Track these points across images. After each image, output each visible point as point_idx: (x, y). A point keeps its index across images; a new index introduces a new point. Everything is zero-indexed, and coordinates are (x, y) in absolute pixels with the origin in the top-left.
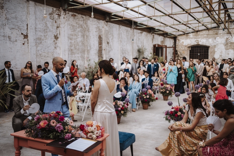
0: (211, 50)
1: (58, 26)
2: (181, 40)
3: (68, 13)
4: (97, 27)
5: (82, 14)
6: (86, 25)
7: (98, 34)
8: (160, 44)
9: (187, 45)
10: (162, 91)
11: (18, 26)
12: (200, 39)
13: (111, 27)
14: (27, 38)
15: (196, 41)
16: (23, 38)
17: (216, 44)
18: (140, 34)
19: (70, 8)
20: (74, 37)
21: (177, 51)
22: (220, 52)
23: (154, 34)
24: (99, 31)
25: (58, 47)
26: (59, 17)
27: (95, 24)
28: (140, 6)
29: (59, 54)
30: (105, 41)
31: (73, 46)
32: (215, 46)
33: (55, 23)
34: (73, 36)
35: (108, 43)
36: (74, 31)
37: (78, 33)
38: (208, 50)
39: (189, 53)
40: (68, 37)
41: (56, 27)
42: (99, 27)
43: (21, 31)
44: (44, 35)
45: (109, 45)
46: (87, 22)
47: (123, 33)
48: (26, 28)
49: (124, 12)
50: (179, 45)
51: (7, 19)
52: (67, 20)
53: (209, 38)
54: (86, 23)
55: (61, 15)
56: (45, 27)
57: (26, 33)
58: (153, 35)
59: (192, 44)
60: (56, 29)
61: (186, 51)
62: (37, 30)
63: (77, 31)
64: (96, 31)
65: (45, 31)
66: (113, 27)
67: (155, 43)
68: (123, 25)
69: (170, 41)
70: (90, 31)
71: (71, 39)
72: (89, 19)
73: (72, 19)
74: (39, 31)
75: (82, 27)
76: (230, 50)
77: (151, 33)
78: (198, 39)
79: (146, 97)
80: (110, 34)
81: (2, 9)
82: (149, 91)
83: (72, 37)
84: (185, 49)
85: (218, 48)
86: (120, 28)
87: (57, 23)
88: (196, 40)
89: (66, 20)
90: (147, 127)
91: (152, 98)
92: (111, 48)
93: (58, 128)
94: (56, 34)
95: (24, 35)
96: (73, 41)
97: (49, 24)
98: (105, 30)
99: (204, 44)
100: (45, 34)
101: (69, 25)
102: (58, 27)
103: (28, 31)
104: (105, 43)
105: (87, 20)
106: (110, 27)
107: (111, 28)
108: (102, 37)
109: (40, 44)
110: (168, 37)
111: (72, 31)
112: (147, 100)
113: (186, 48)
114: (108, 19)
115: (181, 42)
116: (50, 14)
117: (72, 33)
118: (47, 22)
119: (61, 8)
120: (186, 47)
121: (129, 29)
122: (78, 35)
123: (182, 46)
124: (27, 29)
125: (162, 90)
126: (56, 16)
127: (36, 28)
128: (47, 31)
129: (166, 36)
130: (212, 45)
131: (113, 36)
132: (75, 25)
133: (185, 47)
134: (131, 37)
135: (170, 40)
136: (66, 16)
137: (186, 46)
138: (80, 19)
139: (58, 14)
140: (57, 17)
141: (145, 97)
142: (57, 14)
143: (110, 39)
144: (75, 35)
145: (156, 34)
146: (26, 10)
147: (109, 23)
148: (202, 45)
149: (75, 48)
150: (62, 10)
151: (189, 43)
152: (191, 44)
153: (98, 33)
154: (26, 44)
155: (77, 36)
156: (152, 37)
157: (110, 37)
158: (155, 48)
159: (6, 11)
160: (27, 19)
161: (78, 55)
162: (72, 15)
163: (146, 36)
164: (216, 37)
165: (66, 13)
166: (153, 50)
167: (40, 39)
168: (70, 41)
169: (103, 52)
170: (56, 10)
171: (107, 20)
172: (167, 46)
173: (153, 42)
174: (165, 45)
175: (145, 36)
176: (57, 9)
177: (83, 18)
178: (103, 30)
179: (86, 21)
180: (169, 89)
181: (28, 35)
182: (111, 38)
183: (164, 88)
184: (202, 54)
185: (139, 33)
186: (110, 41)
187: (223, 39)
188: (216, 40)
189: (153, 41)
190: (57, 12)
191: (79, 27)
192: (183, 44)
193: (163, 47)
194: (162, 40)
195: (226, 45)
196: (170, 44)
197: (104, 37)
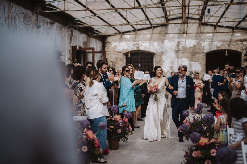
0: (157, 59)
2: (112, 42)
8: (82, 46)
12: (142, 42)
15: (135, 45)
17: (164, 50)
18: (49, 25)
21: (107, 59)
22: (170, 61)
23: (73, 29)
32: (162, 53)
38: (153, 59)
39: (125, 63)
47: (17, 17)
50: (110, 50)
53: (154, 41)
58: (70, 30)
59: (129, 49)
61: (121, 60)
67: (74, 44)
69: (97, 43)
76: (183, 59)
77: (68, 26)
78: (138, 42)
84: (120, 56)
85: (167, 57)
88: (135, 43)
99: (147, 50)
110: (94, 37)
115: (113, 46)
121: (30, 13)
123: (114, 52)
129: (90, 33)
130: (159, 51)
133: (119, 53)
135: (96, 41)
137: (120, 52)
145: (76, 28)
148: (144, 51)
151: (126, 48)
152: (127, 49)
156: (70, 33)
158: (75, 52)
163: (60, 29)
164: (164, 40)
166: (71, 54)
172: (95, 51)
173: (71, 42)
174: (90, 47)
175: (58, 29)
184: (145, 66)
185: (48, 24)
187: (174, 43)
188: (164, 43)
189: (71, 40)
192: (116, 49)
193: (87, 51)
194: (85, 40)
195: (177, 52)
196: (97, 47)
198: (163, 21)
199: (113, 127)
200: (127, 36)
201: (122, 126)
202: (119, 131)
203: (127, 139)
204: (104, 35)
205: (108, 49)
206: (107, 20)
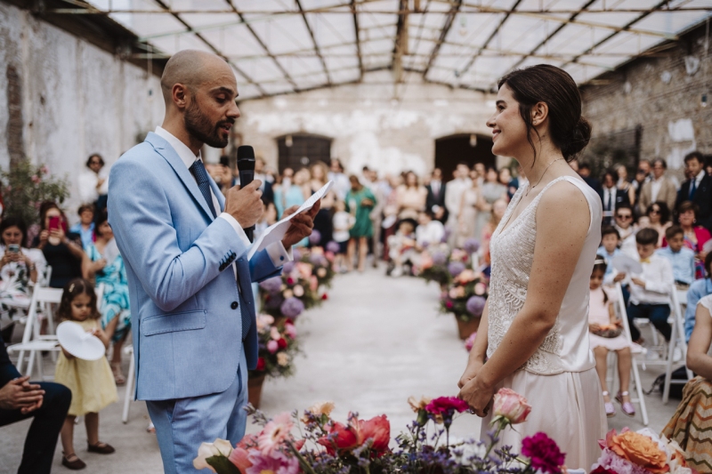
2: (250, 114)
7: (5, 60)
9: (269, 131)
12: (309, 113)
13: (49, 39)
15: (294, 120)
17: (352, 132)
18: (141, 82)
24: (6, 47)
30: (31, 91)
32: (350, 138)
35: (43, 100)
42: (9, 31)
45: (47, 107)
47: (90, 69)
50: (245, 131)
53: (335, 113)
61: (268, 150)
66: (56, 41)
78: (301, 115)
80: (48, 68)
85: (361, 144)
92: (51, 119)
98: (31, 49)
104: (31, 98)
106: (45, 38)
107: (50, 44)
108: (19, 72)
113: (268, 143)
114: (42, 4)
115: (251, 121)
120: (267, 139)
121: (108, 58)
123: (254, 135)
130: (343, 133)
131: (57, 75)
133: (264, 138)
137: (267, 135)
143: (50, 86)
147: (44, 25)
148: (313, 134)
152: (281, 129)
153: (6, 56)
157: (49, 79)
164: (352, 110)
169: (27, 134)
171: (36, 10)
178: (24, 46)
182: (53, 82)
186: (50, 94)
187: (373, 119)
188: (353, 118)
192: (258, 128)
195: (380, 134)
197: (26, 75)
198: (355, 74)
200: (280, 102)
205: (241, 128)
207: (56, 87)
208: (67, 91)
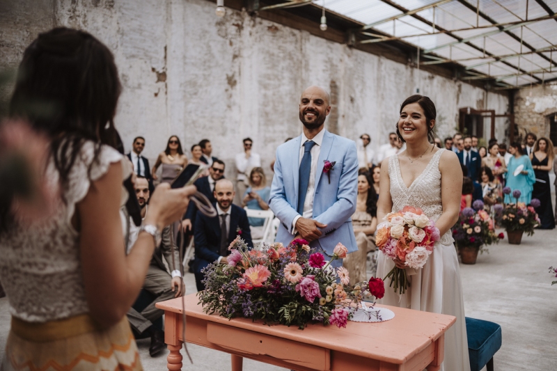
1: (237, 53)
2: (527, 98)
3: (261, 23)
4: (327, 59)
5: (292, 27)
6: (301, 53)
7: (329, 77)
8: (475, 107)
9: (543, 110)
10: (506, 219)
11: (144, 49)
13: (359, 60)
14: (164, 81)
16: (156, 79)
18: (428, 81)
19: (265, 8)
20: (272, 82)
21: (516, 125)
23: (461, 83)
24: (330, 69)
25: (234, 104)
26: (240, 32)
27: (321, 53)
28: (437, 4)
29: (236, 122)
30: (344, 95)
31: (271, 104)
33: (229, 47)
34: (269, 79)
35: (352, 100)
36: (274, 66)
37: (282, 72)
39: (549, 130)
40: (260, 83)
41: (231, 57)
42: (333, 59)
43: (151, 62)
44: (204, 75)
45: (355, 104)
46: (303, 47)
47: (387, 76)
48: (163, 55)
49: (396, 21)
50: (522, 111)
51: (121, 32)
52: (258, 39)
54: (301, 49)
55: (244, 25)
56: (206, 54)
57: (163, 68)
58: (458, 83)
60: (233, 61)
61: (541, 125)
62: (187, 61)
63: (280, 68)
64: (325, 68)
65: (207, 64)
66: (364, 61)
67: (462, 105)
68: (388, 58)
69: (499, 100)
70: (311, 68)
71: (265, 87)
72: (309, 40)
73: (268, 37)
74: (193, 64)
75: (291, 59)
77: (455, 79)
79: (474, 231)
80: (357, 79)
81: (109, 9)
82: (480, 216)
83: (267, 82)
84: (540, 120)
86: (380, 63)
87: (234, 46)
89: (256, 39)
90: (495, 310)
91: (490, 234)
92: (358, 112)
93: (306, 288)
94: (230, 74)
95: (158, 73)
96: (270, 93)
97: (216, 49)
98: (346, 68)
100: (206, 73)
101: (263, 52)
102: (235, 57)
103: (168, 62)
104: (344, 99)
105: (303, 41)
106: (356, 60)
107: (359, 63)
108: (338, 84)
109: (194, 96)
110: (495, 92)
111: (268, 68)
112: (476, 238)
113: (542, 120)
114: (353, 39)
115: (527, 104)
116: (220, 24)
117: (269, 72)
118: (212, 44)
119: (244, 9)
120: (542, 117)
121: (402, 67)
122: (283, 78)
123: (530, 114)
124: (165, 57)
125: (505, 217)
126: (233, 30)
127: (185, 57)
128: (212, 65)
129: (489, 87)
131: (363, 82)
132: (276, 51)
133: (539, 116)
134: (406, 88)
135: (499, 97)
136: (255, 29)
137: (541, 114)
138: (288, 39)
139: (237, 25)
140: (234, 32)
141: (469, 231)
142: (234, 25)
143: (358, 90)
144: (276, 77)
145: (466, 82)
146: (164, 13)
147: (356, 51)
149: (276, 110)
150: (246, 14)
151: (551, 106)
152: (554, 108)
153: (331, 74)
154: (162, 94)
155: (279, 80)
156: (457, 88)
157: (357, 85)
158: (464, 117)
159: (119, 14)
160: (166, 34)
161: (282, 128)
162: (270, 28)
163: (443, 85)
165: (254, 21)
166: (458, 121)
167: (193, 84)
168: (263, 91)
169: (340, 122)
170: (232, 14)
171: (350, 43)
172: (497, 113)
173: (458, 102)
174: (488, 108)
175: (440, 86)
176: (236, 11)
177: (294, 35)
178: (341, 67)
179: (301, 42)
180: (525, 214)
181: (168, 73)
182: (360, 87)
183: (512, 211)
185: (425, 79)
186: (357, 95)
189: (458, 99)
190: (236, 20)
191: (284, 59)
192: (534, 108)
193: (484, 114)
194: (481, 97)
196: (500, 108)
197: (342, 85)
199: (513, 216)
200: (555, 87)
201: (527, 215)
202: (522, 221)
203: (533, 233)
204: (511, 87)
205: (519, 108)
206: (517, 65)
207: (362, 91)
208: (370, 93)
